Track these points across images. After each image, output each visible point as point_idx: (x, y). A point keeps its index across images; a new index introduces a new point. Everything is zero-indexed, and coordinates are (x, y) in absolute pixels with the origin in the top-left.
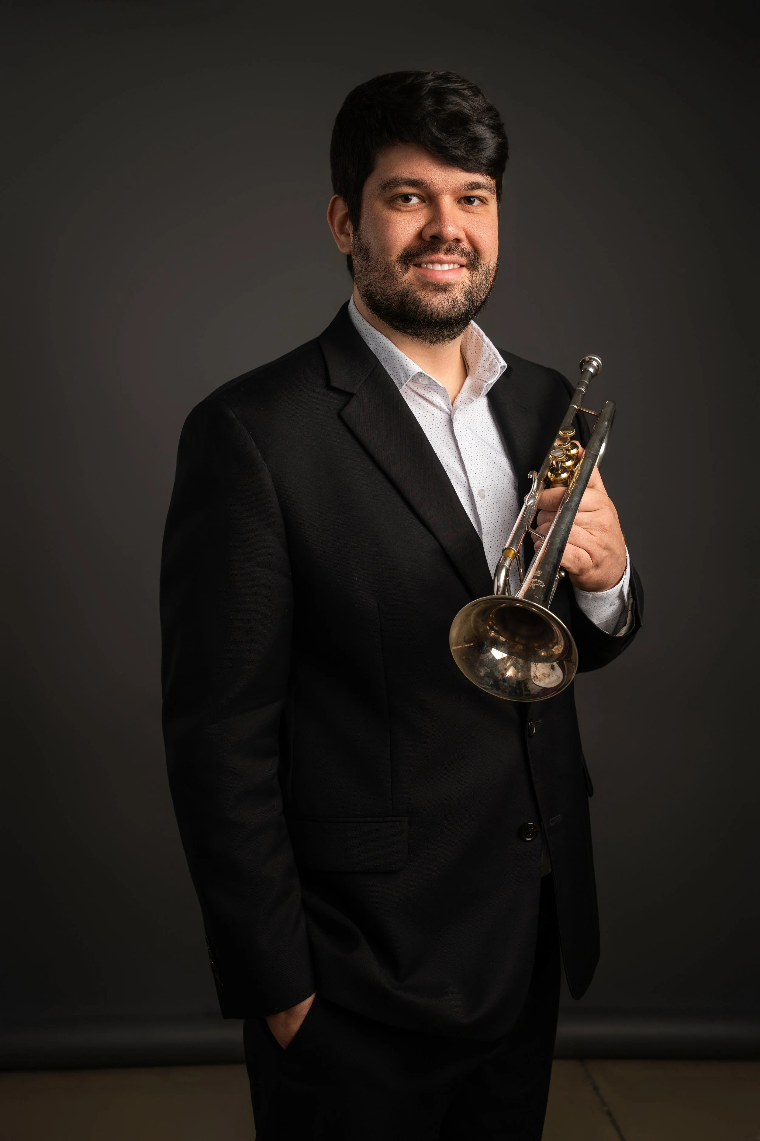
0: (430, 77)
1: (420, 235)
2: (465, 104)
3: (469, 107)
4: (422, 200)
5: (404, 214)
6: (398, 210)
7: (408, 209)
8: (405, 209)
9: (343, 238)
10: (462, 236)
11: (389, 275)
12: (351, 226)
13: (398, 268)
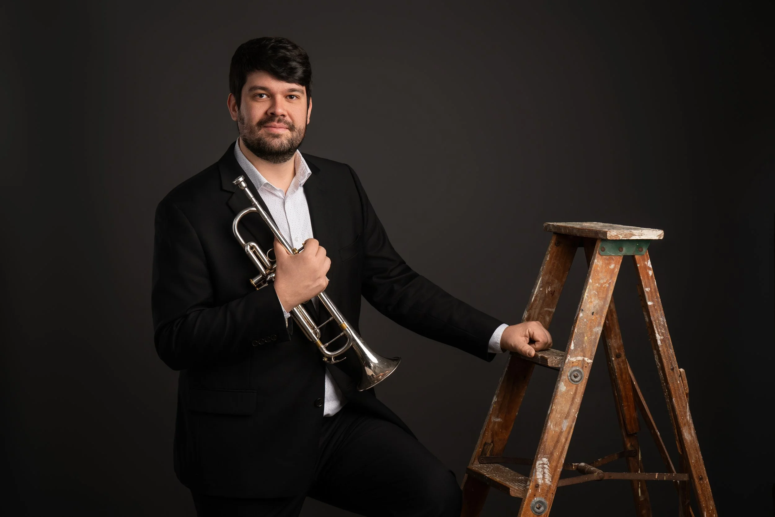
0: (272, 41)
1: (266, 113)
2: (288, 53)
3: (290, 54)
4: (268, 96)
5: (259, 103)
6: (257, 101)
7: (261, 101)
8: (260, 101)
9: (234, 113)
10: (285, 113)
11: (252, 131)
12: (237, 108)
13: (256, 128)
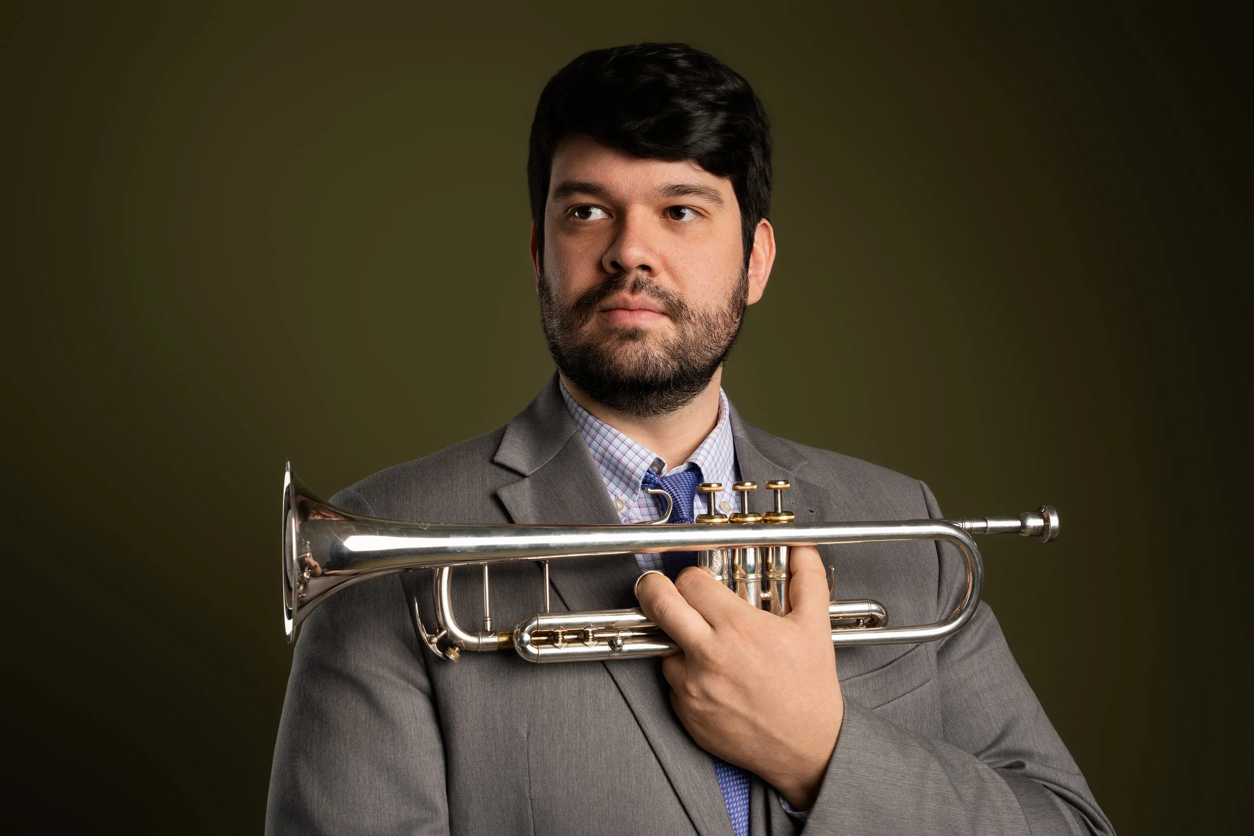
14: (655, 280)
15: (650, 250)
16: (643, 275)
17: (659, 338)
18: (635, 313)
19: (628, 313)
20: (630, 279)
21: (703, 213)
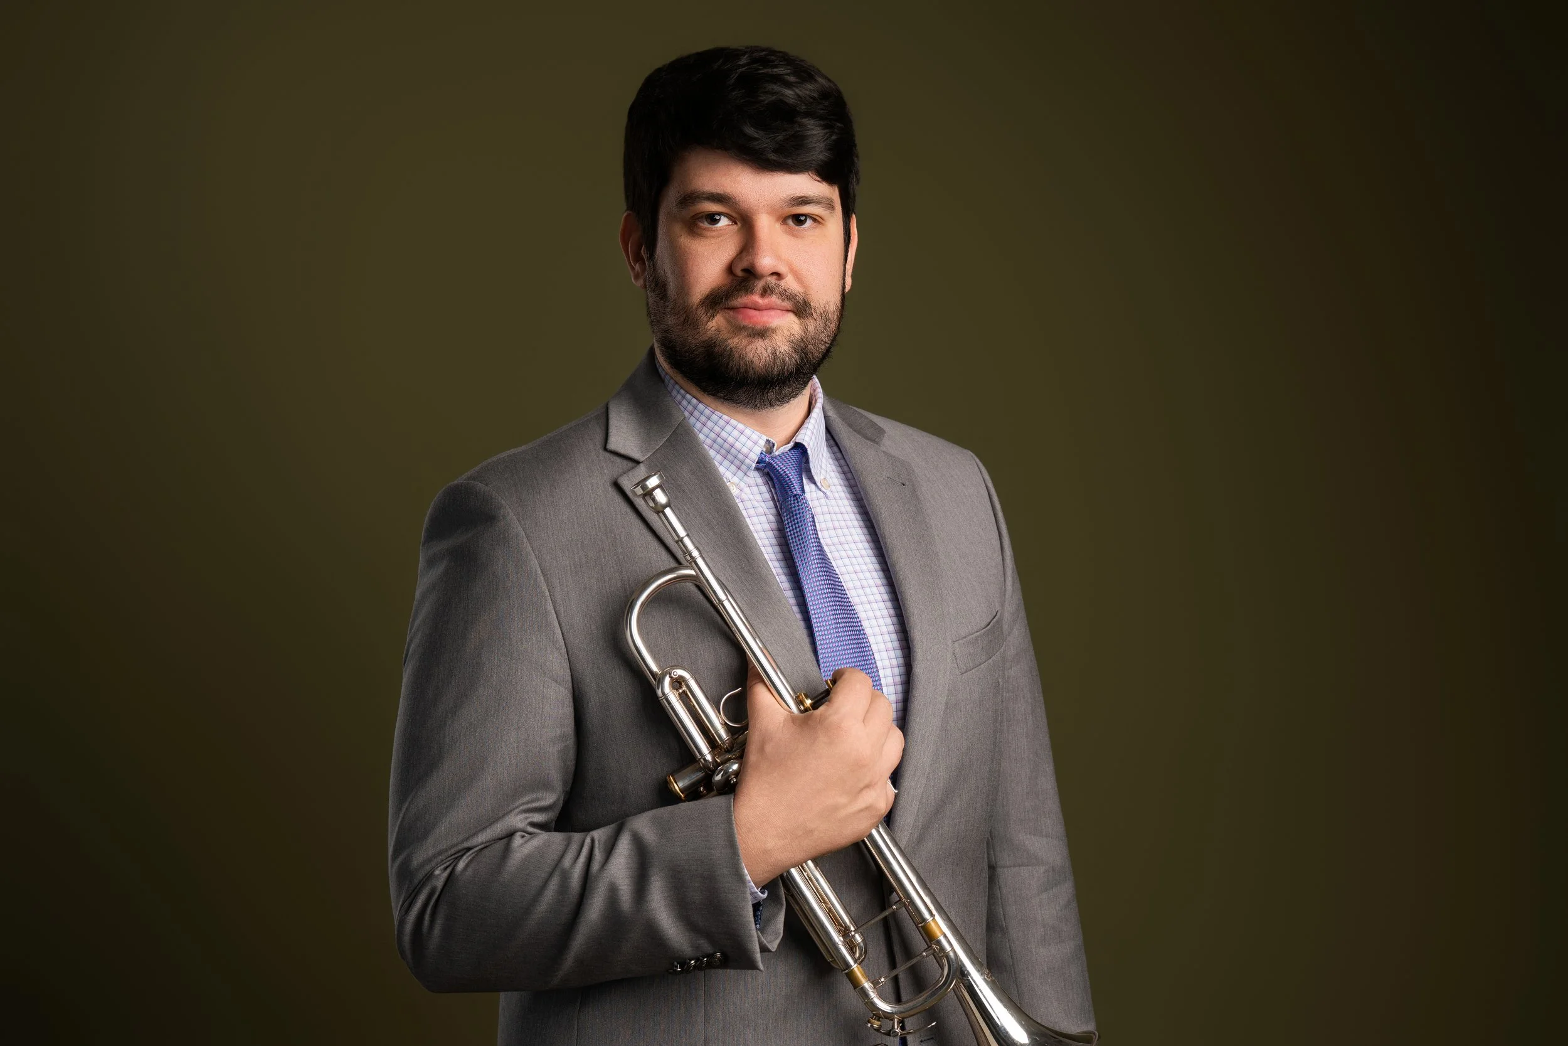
0: (744, 60)
3: (795, 97)
14: (782, 283)
15: (778, 257)
16: (772, 280)
17: (787, 333)
18: (765, 313)
19: (756, 313)
20: (760, 285)
21: (818, 218)
